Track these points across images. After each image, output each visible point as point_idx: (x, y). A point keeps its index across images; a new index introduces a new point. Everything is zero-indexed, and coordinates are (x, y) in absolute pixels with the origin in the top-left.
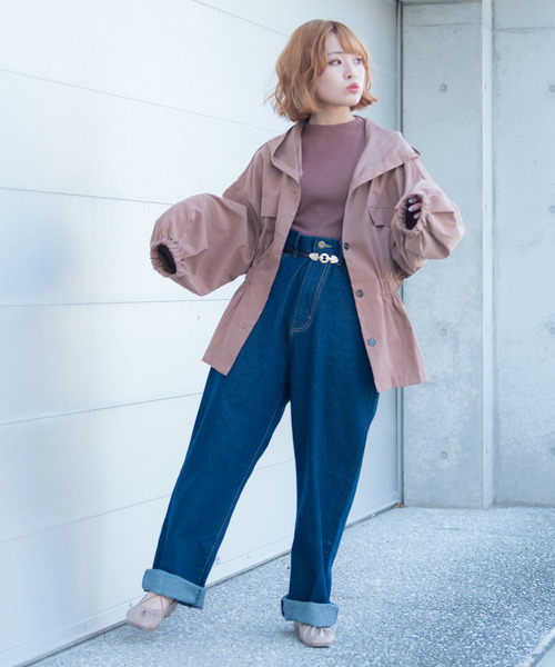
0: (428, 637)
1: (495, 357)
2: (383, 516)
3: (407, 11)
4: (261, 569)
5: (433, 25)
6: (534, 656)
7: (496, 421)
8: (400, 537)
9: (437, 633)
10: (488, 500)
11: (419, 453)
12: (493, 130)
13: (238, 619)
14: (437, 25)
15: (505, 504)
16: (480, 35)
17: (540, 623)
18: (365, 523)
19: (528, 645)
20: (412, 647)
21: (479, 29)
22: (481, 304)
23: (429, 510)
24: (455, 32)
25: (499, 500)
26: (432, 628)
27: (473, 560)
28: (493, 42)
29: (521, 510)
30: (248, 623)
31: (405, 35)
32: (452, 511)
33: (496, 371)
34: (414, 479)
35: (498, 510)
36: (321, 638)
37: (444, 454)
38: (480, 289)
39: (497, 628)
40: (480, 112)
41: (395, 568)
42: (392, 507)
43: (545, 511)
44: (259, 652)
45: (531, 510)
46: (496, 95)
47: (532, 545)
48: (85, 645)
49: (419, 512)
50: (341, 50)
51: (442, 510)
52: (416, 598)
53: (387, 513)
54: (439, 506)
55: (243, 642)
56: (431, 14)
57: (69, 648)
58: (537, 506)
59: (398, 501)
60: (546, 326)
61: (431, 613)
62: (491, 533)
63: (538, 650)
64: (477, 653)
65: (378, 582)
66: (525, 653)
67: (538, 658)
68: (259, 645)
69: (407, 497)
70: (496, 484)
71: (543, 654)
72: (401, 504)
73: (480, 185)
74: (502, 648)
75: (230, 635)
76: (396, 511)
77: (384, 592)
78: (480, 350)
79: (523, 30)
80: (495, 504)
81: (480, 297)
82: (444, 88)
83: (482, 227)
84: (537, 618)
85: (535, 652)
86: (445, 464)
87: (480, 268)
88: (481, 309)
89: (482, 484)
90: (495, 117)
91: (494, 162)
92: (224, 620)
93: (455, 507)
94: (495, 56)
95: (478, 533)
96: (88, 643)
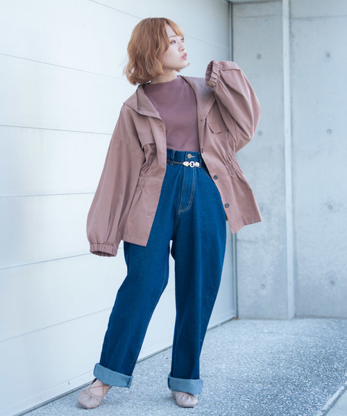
0: (256, 400)
1: (294, 225)
2: (225, 325)
3: (235, 8)
4: (150, 359)
5: (252, 17)
6: (322, 411)
7: (296, 265)
8: (236, 338)
9: (261, 398)
10: (291, 314)
11: (247, 285)
12: (290, 82)
13: (136, 390)
14: (255, 17)
15: (302, 317)
16: (281, 23)
17: (326, 390)
18: (214, 330)
19: (319, 404)
20: (246, 407)
21: (281, 19)
22: (285, 191)
23: (254, 321)
24: (266, 21)
25: (298, 314)
26: (258, 395)
27: (283, 352)
28: (290, 27)
29: (312, 320)
30: (142, 393)
31: (234, 24)
32: (269, 322)
33: (295, 233)
34: (245, 301)
35: (297, 320)
36: (189, 401)
37: (263, 286)
38: (284, 182)
39: (299, 394)
40: (282, 71)
41: (234, 358)
42: (231, 320)
43: (328, 321)
44: (150, 412)
45: (318, 320)
46: (292, 60)
47: (319, 342)
48: (40, 409)
49: (248, 322)
50: (175, 34)
51: (262, 321)
52: (248, 376)
53: (228, 323)
54: (260, 318)
55: (140, 405)
56: (251, 10)
57: (31, 411)
58: (322, 317)
59: (234, 316)
60: (326, 204)
61: (257, 385)
62: (294, 335)
63: (326, 407)
64: (287, 410)
65: (223, 366)
66: (317, 409)
67: (326, 412)
68: (150, 407)
69: (240, 313)
70: (296, 304)
71: (328, 410)
72: (237, 318)
73: (283, 117)
74: (303, 406)
75: (131, 401)
76: (233, 322)
77: (227, 372)
78: (285, 220)
79: (309, 19)
80: (296, 317)
81: (284, 187)
82: (259, 57)
83: (284, 144)
84: (324, 388)
85: (324, 409)
86: (264, 292)
87: (284, 169)
88: (284, 195)
89: (287, 304)
90: (291, 74)
91: (291, 102)
92: (127, 392)
93: (271, 319)
94: (291, 35)
95: (286, 335)
96: (42, 408)
